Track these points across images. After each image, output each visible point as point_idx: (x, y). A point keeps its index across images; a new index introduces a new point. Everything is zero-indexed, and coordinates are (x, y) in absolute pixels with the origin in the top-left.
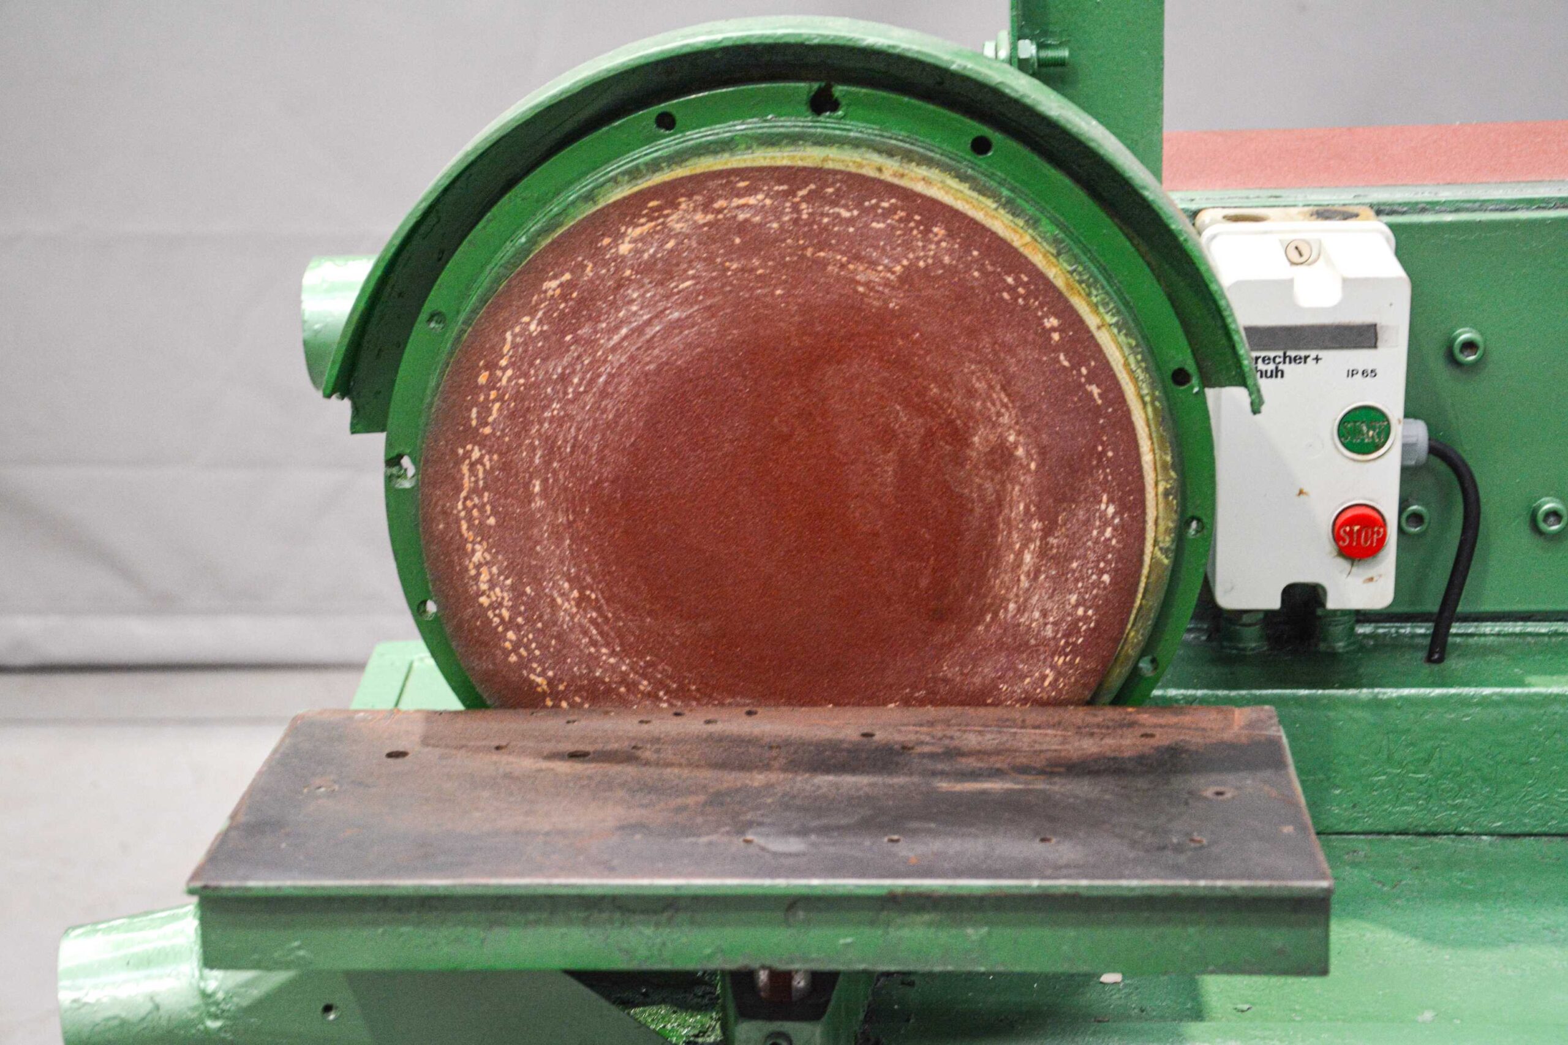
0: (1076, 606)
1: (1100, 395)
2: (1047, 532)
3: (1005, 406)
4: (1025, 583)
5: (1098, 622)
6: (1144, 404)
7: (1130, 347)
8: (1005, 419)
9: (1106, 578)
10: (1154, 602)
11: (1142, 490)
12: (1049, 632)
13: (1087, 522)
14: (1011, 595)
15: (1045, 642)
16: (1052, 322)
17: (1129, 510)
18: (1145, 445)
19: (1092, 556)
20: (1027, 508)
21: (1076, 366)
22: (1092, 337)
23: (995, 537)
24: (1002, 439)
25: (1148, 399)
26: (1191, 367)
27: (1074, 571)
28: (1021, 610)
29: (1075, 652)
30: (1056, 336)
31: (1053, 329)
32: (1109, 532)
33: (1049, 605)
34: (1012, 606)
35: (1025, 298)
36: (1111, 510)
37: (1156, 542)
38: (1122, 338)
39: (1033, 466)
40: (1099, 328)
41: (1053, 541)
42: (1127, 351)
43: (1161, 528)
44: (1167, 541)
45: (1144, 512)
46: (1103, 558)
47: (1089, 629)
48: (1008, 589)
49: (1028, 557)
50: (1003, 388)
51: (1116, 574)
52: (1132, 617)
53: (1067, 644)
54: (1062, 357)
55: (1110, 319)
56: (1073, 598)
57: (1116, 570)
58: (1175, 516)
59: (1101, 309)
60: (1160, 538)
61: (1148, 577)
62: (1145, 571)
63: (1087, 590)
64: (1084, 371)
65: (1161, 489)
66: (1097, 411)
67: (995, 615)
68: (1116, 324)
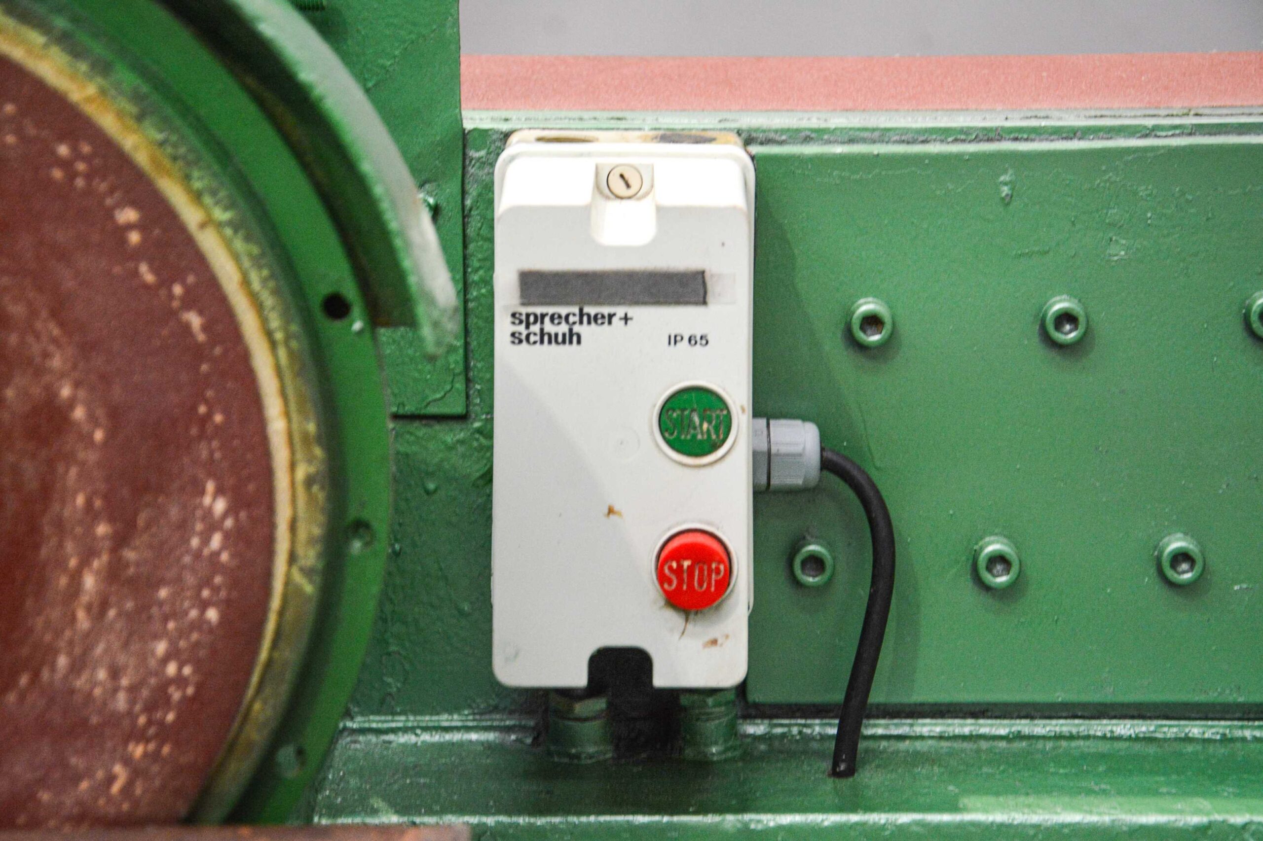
0: (165, 660)
1: (205, 328)
2: (120, 540)
3: (55, 341)
4: (83, 621)
5: (199, 687)
6: (273, 344)
7: (250, 255)
8: (56, 362)
9: (212, 614)
10: (291, 655)
11: (268, 473)
12: (121, 702)
13: (183, 527)
14: (62, 644)
15: (113, 720)
16: (128, 215)
17: (248, 506)
18: (273, 407)
19: (190, 579)
20: (89, 503)
21: (165, 282)
22: (189, 241)
23: (37, 547)
24: (51, 394)
25: (279, 336)
26: (350, 291)
27: (161, 604)
28: (77, 666)
29: (164, 733)
30: (134, 237)
31: (130, 227)
32: (216, 541)
33: (122, 659)
34: (62, 661)
35: (89, 177)
36: (220, 506)
37: (292, 558)
38: (239, 245)
39: (99, 435)
40: (203, 226)
41: (130, 555)
42: (247, 263)
43: (302, 535)
44: (310, 556)
45: (271, 509)
46: (207, 582)
47: (184, 699)
48: (58, 634)
49: (89, 582)
50: (55, 314)
51: (226, 607)
52: (255, 679)
53: (150, 723)
54: (144, 268)
55: (221, 215)
56: (161, 647)
57: (228, 602)
58: (321, 518)
59: (208, 200)
60: (300, 551)
61: (281, 613)
62: (275, 603)
63: (182, 633)
64: (178, 290)
65: (301, 473)
66: (199, 353)
67: (36, 676)
68: (230, 223)
